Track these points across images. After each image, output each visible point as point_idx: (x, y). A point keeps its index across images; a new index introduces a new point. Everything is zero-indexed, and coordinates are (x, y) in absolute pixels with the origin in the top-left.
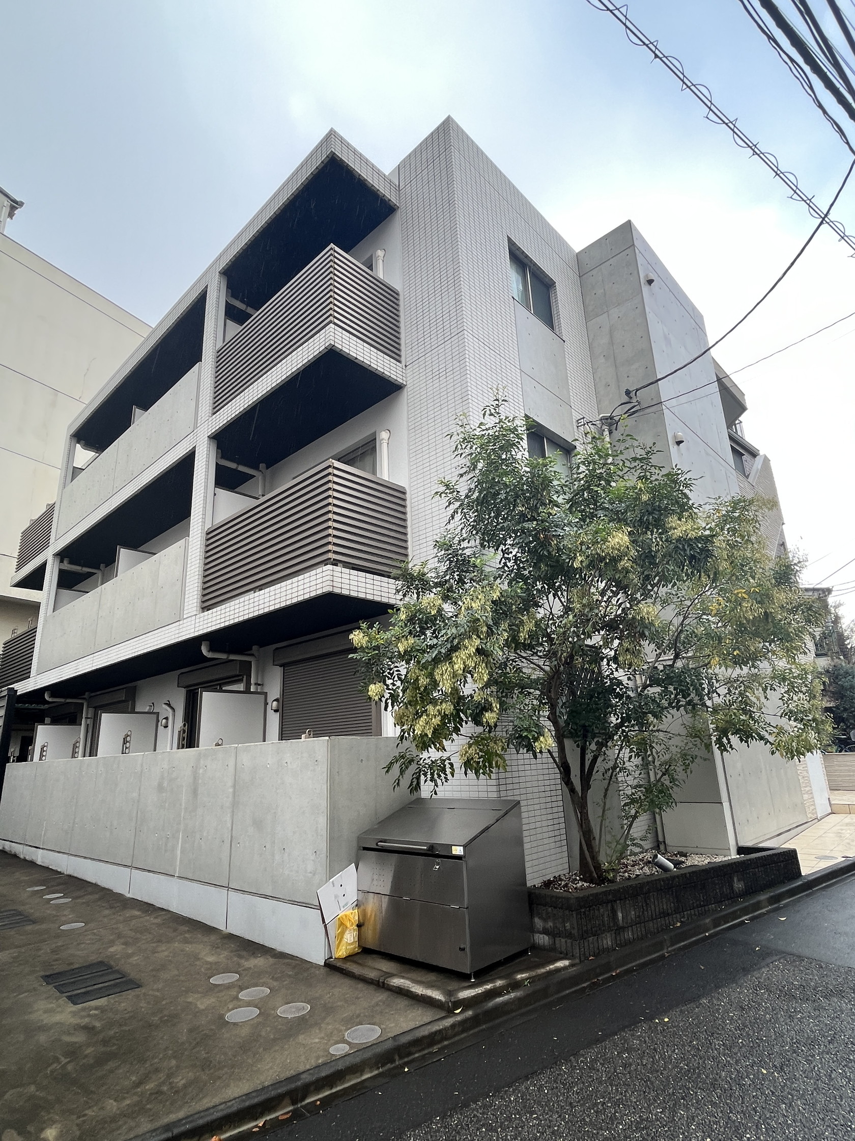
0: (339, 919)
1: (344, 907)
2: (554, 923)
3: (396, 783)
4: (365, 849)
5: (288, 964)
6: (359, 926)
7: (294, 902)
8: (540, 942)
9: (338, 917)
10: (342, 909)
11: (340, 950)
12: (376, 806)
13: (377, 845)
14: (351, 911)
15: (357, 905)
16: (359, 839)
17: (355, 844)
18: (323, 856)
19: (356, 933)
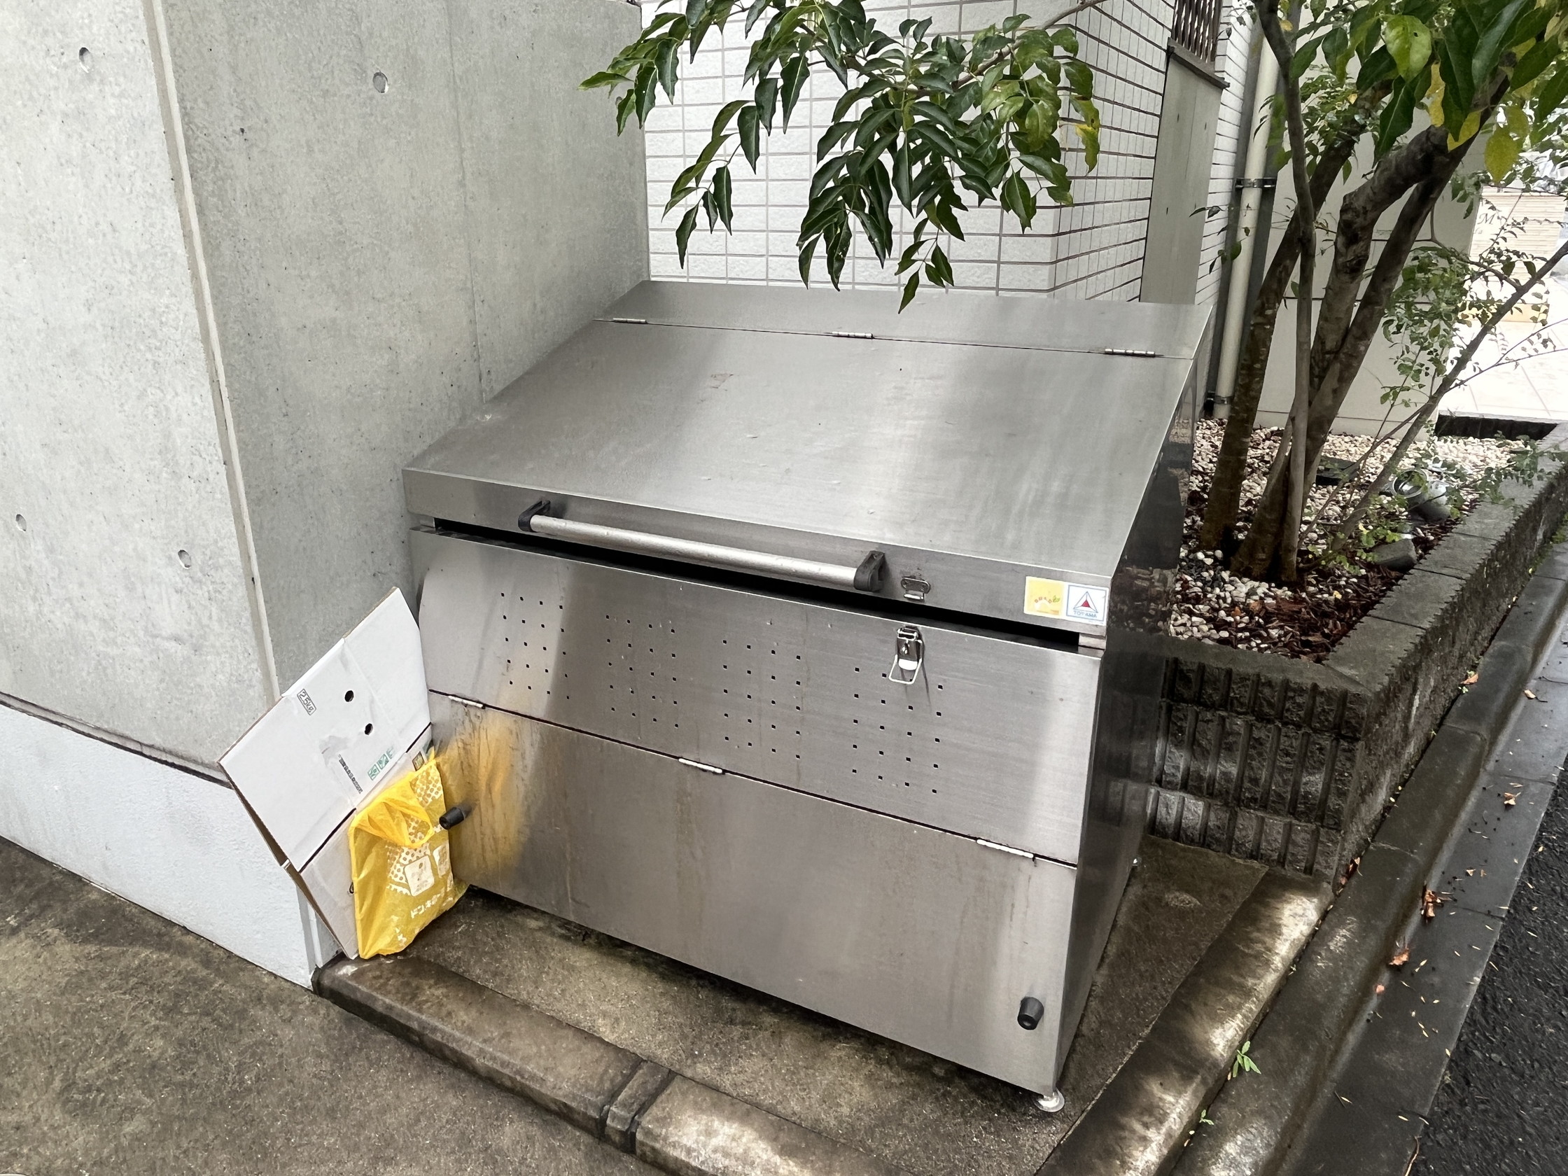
0: (358, 830)
1: (373, 773)
2: (1245, 765)
3: (694, 199)
4: (446, 527)
5: (144, 981)
6: (453, 821)
7: (121, 743)
8: (1162, 810)
9: (355, 821)
10: (367, 784)
11: (382, 929)
12: (472, 322)
13: (525, 524)
14: (411, 774)
15: (432, 743)
16: (411, 482)
17: (390, 500)
18: (231, 577)
19: (440, 853)
